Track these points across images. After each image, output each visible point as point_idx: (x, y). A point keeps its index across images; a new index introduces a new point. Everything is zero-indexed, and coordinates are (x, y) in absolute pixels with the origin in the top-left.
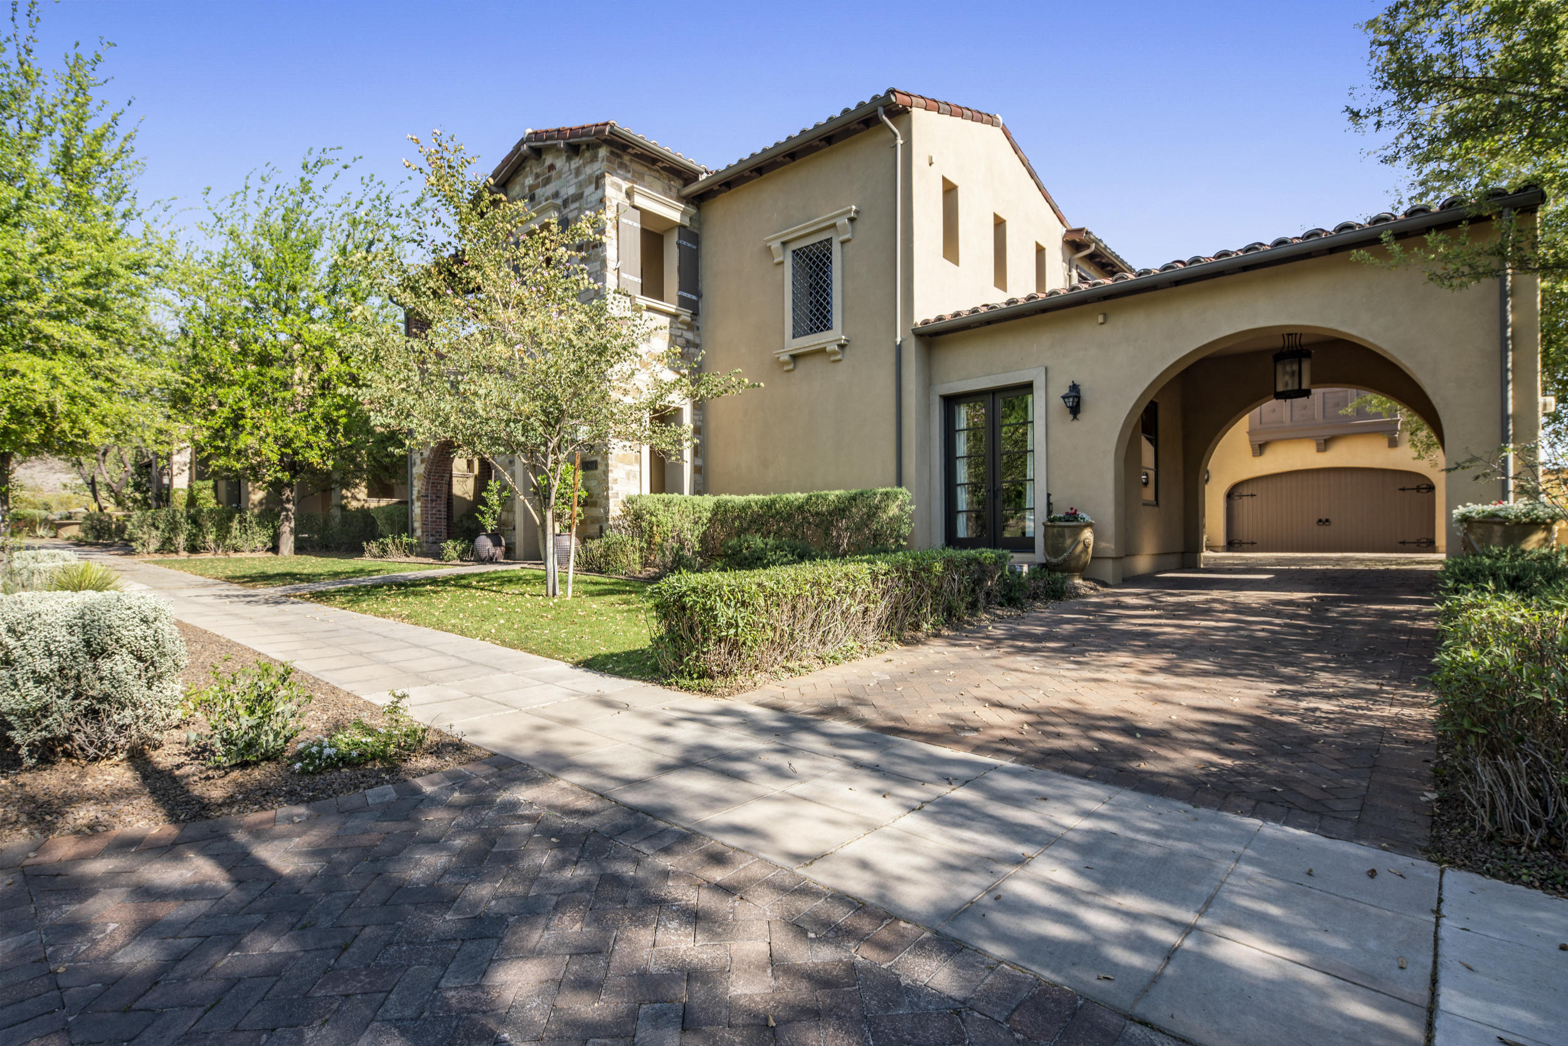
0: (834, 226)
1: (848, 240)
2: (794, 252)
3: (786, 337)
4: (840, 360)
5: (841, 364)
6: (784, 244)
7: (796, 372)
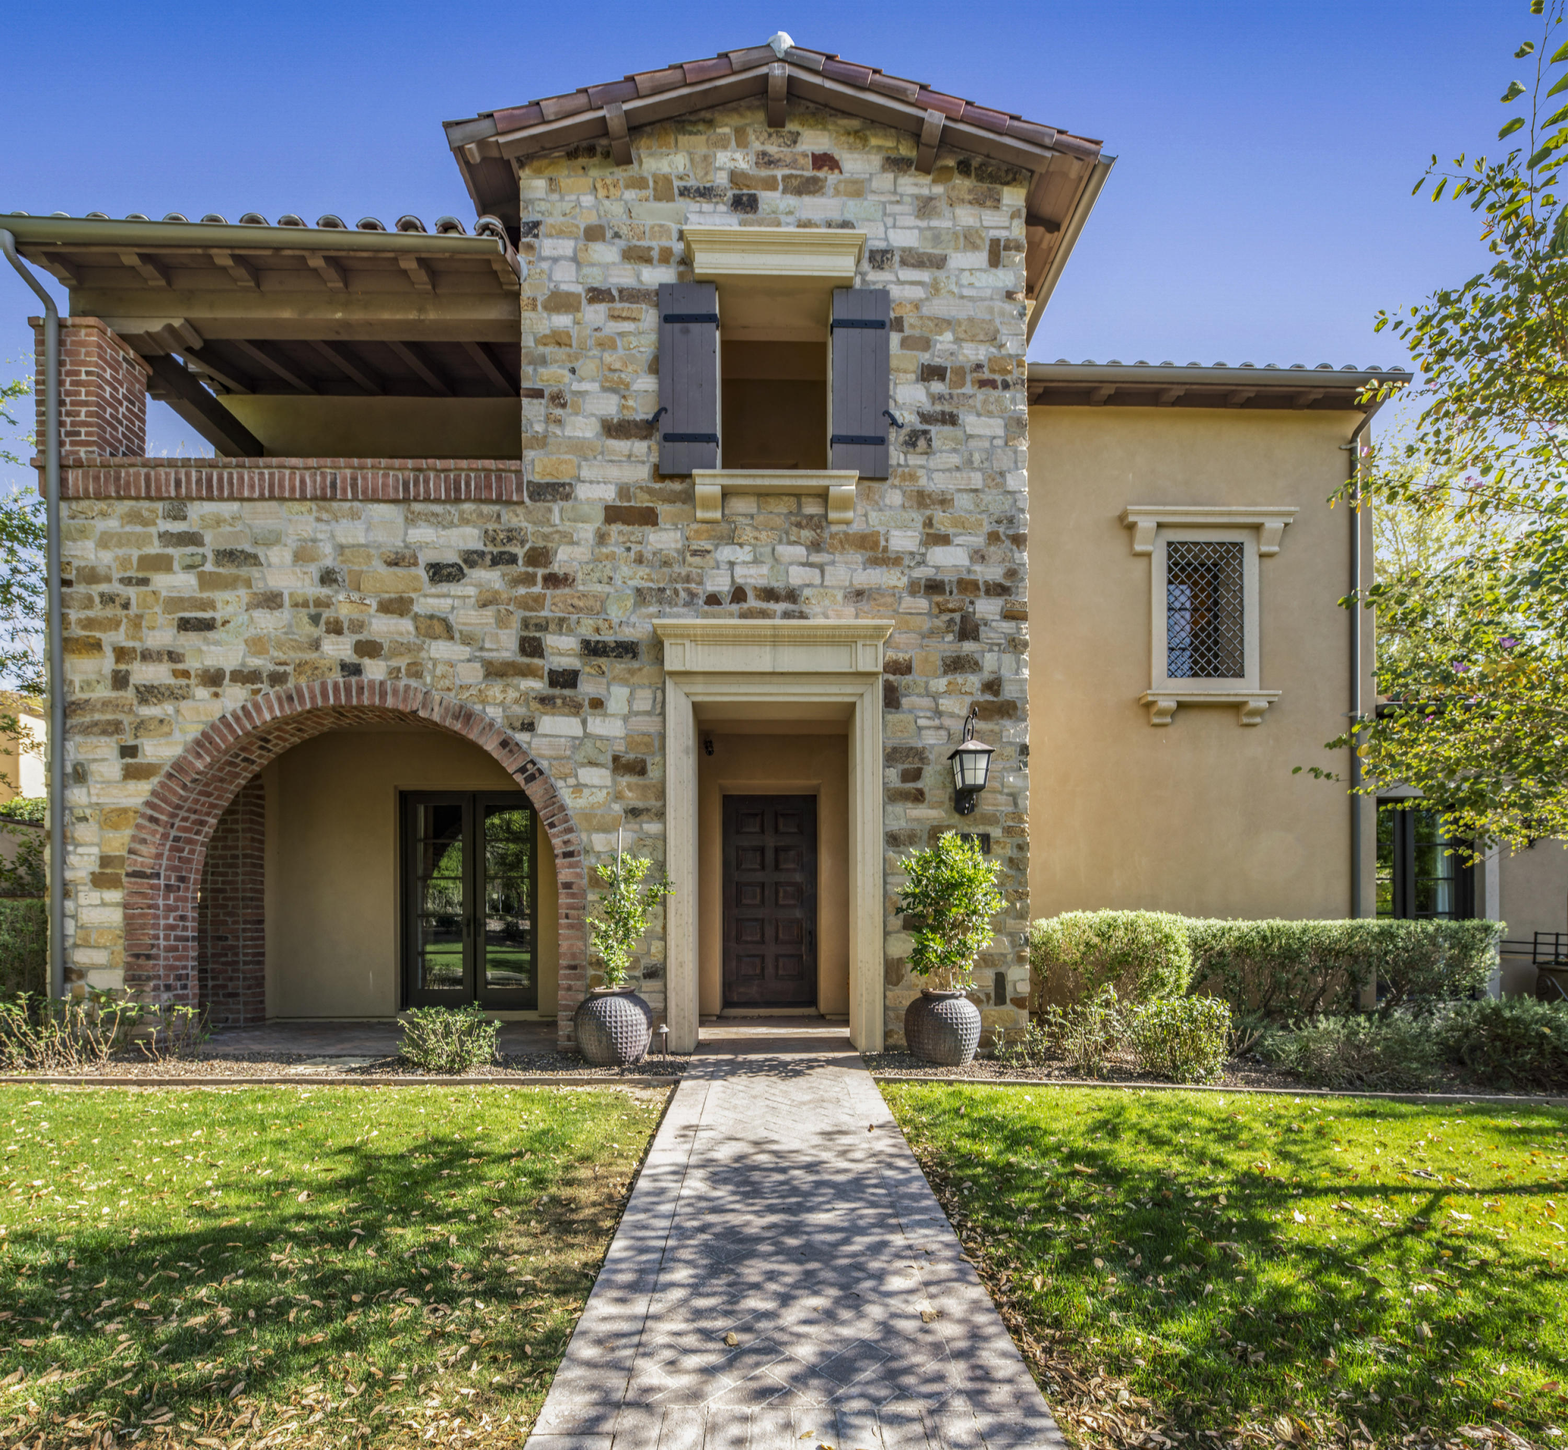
0: (1257, 528)
1: (1270, 555)
2: (1169, 544)
3: (1155, 672)
4: (1254, 725)
5: (1254, 730)
6: (1160, 526)
7: (1170, 730)
